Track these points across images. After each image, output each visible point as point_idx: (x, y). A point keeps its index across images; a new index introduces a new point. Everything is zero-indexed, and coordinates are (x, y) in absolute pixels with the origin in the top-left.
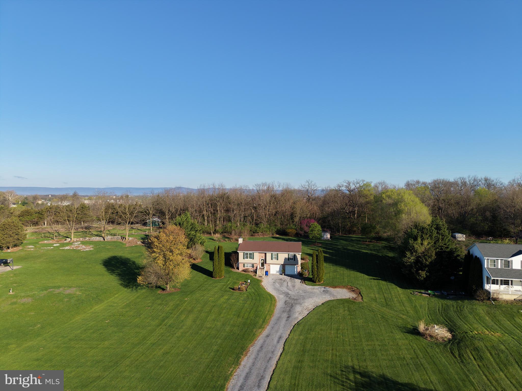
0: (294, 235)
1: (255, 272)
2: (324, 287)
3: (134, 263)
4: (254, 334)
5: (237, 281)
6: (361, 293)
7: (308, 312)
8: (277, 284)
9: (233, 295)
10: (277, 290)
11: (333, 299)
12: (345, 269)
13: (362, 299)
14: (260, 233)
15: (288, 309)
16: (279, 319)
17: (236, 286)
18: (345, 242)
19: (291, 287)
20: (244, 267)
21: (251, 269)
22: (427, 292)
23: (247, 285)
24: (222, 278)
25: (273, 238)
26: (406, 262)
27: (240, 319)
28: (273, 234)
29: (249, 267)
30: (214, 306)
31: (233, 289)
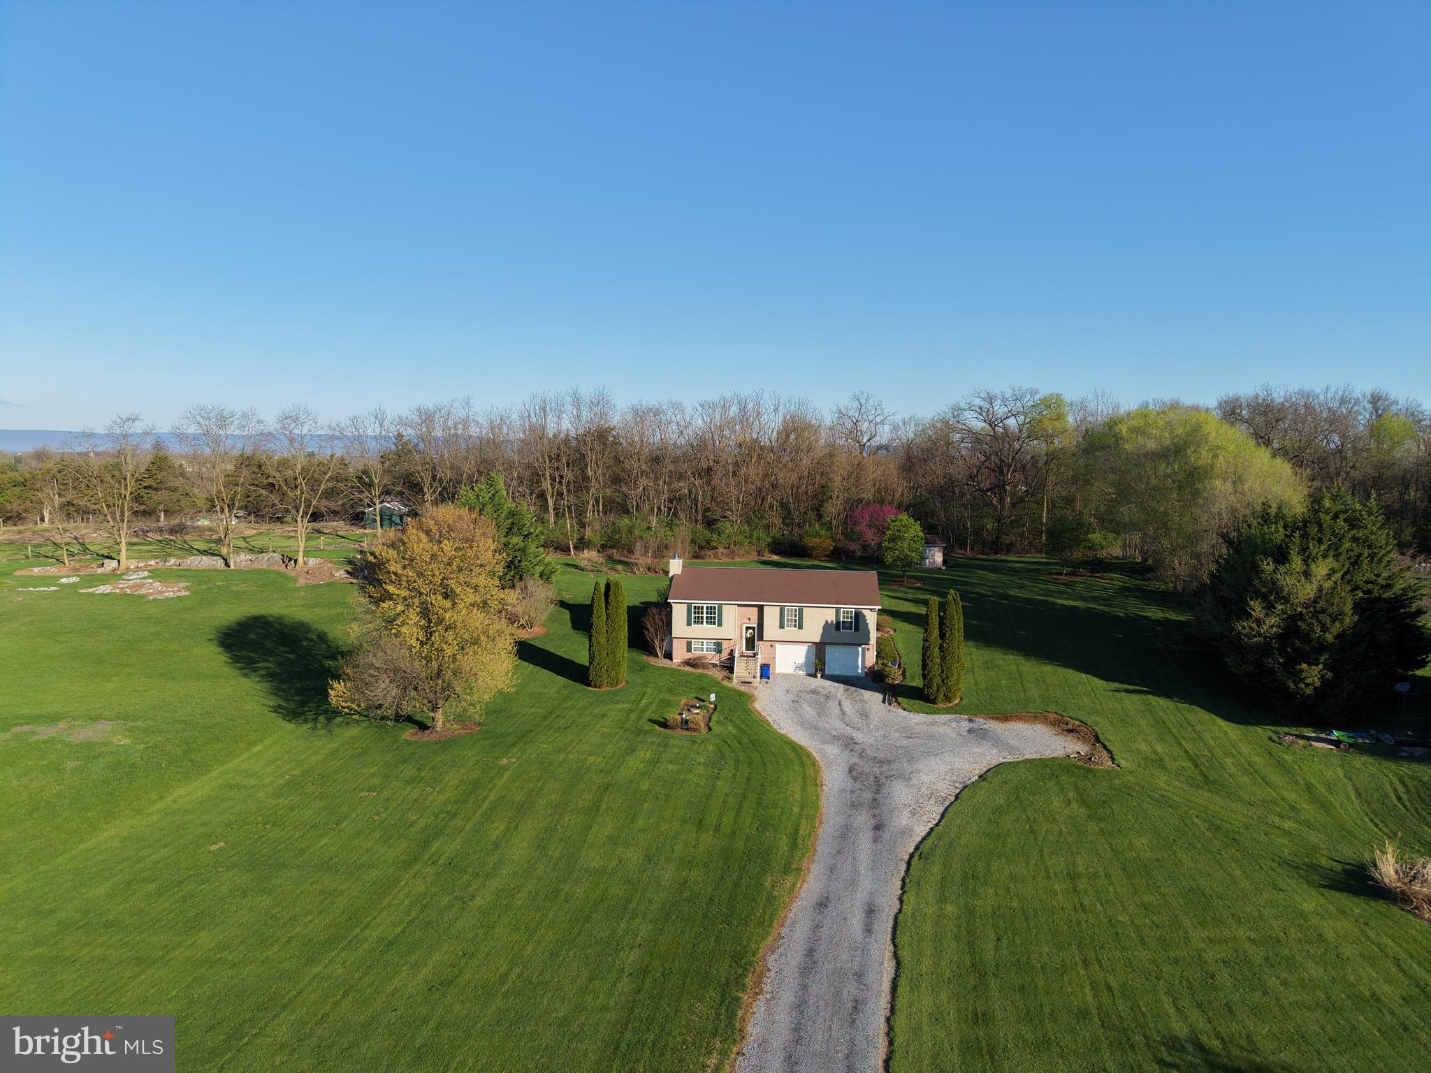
0: (826, 556)
1: (729, 666)
2: (966, 717)
3: (322, 637)
4: (770, 899)
5: (672, 698)
6: (1101, 737)
7: (942, 809)
8: (805, 706)
9: (666, 746)
10: (814, 728)
11: (1009, 759)
12: (1021, 660)
13: (1113, 759)
14: (721, 550)
15: (867, 795)
16: (845, 834)
17: (672, 715)
18: (993, 576)
19: (857, 720)
20: (689, 650)
21: (712, 657)
22: (1323, 735)
23: (708, 711)
24: (620, 686)
25: (765, 563)
26: (1246, 635)
27: (708, 838)
28: (760, 553)
29: (705, 652)
30: (607, 788)
31: (664, 725)
